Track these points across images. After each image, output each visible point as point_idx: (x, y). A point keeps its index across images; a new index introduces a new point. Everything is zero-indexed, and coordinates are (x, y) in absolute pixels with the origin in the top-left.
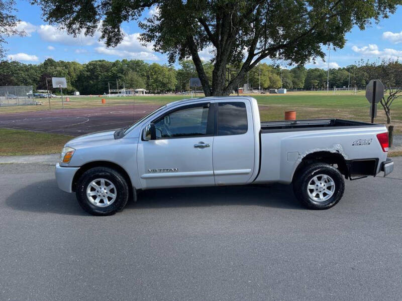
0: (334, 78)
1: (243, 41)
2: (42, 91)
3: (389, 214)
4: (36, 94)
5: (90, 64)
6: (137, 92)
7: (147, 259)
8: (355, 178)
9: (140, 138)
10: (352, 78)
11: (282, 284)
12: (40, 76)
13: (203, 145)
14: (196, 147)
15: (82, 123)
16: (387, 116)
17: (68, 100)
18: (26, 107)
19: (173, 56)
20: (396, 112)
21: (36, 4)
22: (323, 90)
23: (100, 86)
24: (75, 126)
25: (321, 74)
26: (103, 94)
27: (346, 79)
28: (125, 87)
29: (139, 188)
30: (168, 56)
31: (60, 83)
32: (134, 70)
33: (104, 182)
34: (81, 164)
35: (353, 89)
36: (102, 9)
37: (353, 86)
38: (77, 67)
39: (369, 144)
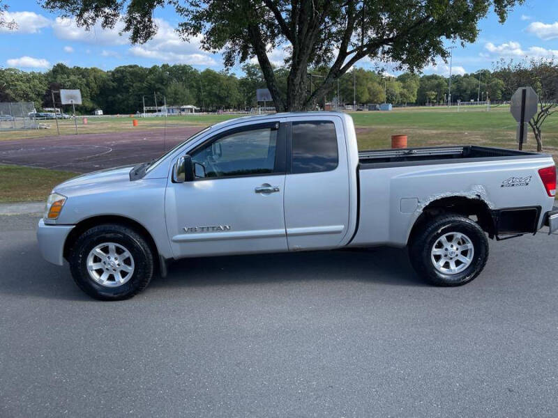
0: (458, 89)
1: (330, 34)
2: (50, 109)
4: (41, 114)
5: (117, 71)
6: (183, 110)
8: (504, 237)
9: (170, 179)
10: (482, 88)
12: (46, 88)
13: (270, 188)
14: (258, 191)
15: (101, 154)
16: (538, 140)
17: (86, 122)
18: (25, 132)
19: (230, 57)
20: (548, 134)
22: (443, 105)
23: (131, 102)
24: (92, 158)
25: (439, 83)
26: (135, 113)
27: (475, 89)
28: (167, 103)
29: (170, 257)
30: (224, 56)
31: (72, 97)
32: (179, 79)
33: (114, 247)
34: (77, 220)
35: (484, 104)
37: (485, 99)
38: (98, 75)
39: (527, 184)
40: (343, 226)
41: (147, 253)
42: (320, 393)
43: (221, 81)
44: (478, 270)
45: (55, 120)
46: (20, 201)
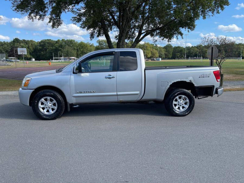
0: (189, 52)
1: (135, 26)
2: (11, 58)
4: (8, 60)
5: (42, 42)
6: (71, 59)
8: (201, 97)
9: (72, 72)
10: (199, 52)
11: (157, 152)
12: (10, 48)
13: (111, 77)
14: (106, 78)
17: (28, 63)
18: (2, 66)
19: (93, 34)
20: (225, 70)
22: (183, 59)
23: (48, 55)
25: (181, 50)
26: (50, 60)
27: (196, 53)
28: (63, 56)
29: (71, 103)
30: (90, 34)
31: (22, 51)
32: (69, 46)
33: (49, 99)
34: (35, 87)
35: (200, 59)
36: (49, 4)
37: (200, 57)
38: (33, 43)
39: (209, 77)
40: (139, 92)
41: (62, 101)
43: (88, 47)
44: (191, 110)
45: (14, 63)
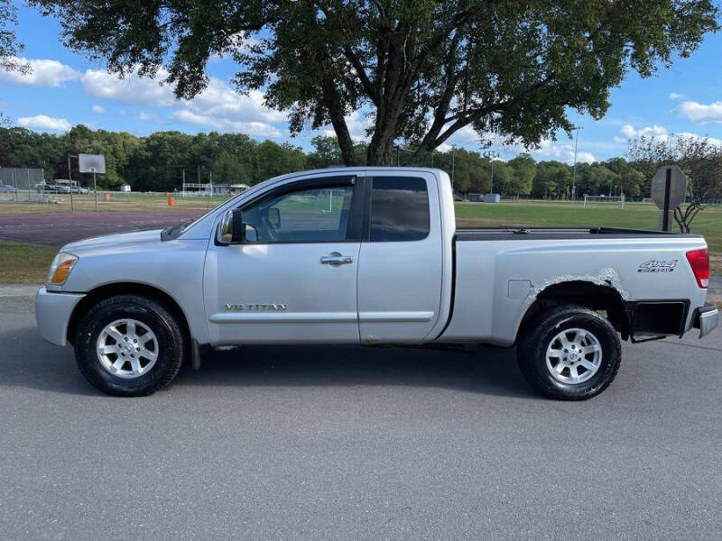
0: (585, 180)
1: (425, 97)
2: (64, 181)
3: (708, 413)
4: (52, 186)
5: (153, 138)
6: (234, 190)
7: (205, 488)
8: (642, 338)
9: (213, 239)
10: (615, 181)
12: (60, 154)
13: (340, 259)
14: (324, 262)
17: (108, 198)
18: (30, 206)
19: (298, 119)
21: (51, 15)
22: (565, 199)
23: (168, 177)
25: (561, 171)
26: (172, 191)
27: (606, 181)
28: (213, 181)
29: (206, 342)
30: (290, 118)
31: (93, 164)
32: (231, 151)
33: (133, 326)
34: (88, 287)
35: (617, 200)
36: (172, 29)
37: (619, 194)
38: (128, 142)
39: (672, 270)
40: (433, 313)
41: (176, 336)
42: (395, 515)
43: (284, 157)
44: (607, 380)
45: (69, 195)
46: (16, 282)
